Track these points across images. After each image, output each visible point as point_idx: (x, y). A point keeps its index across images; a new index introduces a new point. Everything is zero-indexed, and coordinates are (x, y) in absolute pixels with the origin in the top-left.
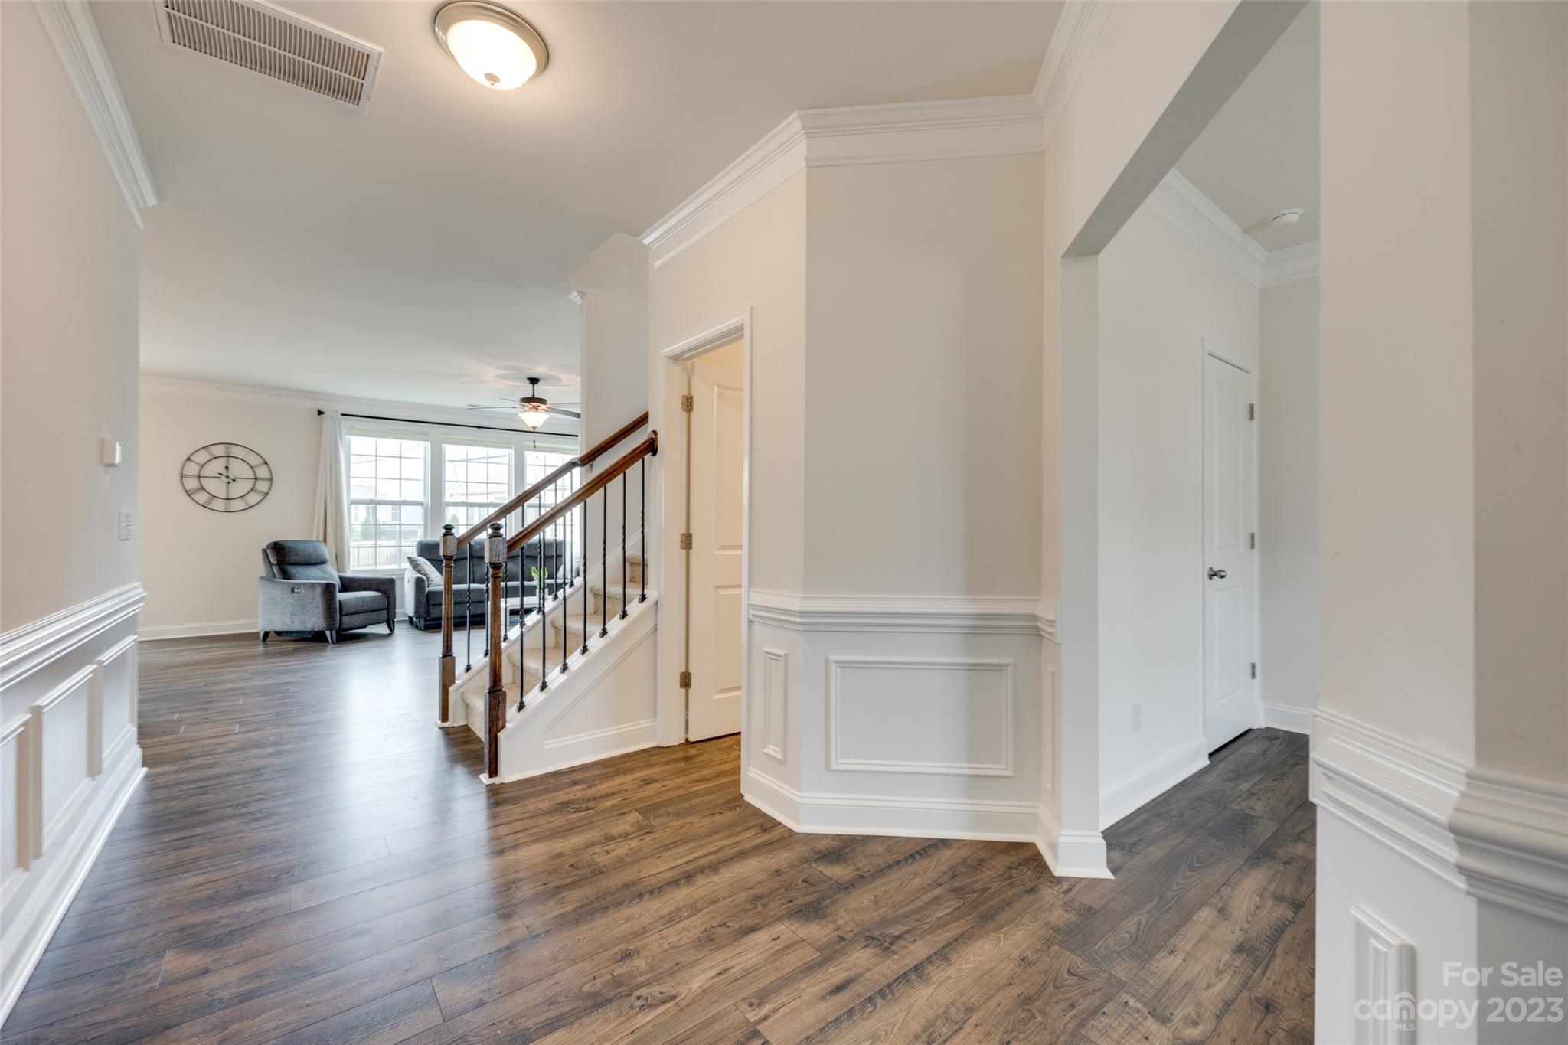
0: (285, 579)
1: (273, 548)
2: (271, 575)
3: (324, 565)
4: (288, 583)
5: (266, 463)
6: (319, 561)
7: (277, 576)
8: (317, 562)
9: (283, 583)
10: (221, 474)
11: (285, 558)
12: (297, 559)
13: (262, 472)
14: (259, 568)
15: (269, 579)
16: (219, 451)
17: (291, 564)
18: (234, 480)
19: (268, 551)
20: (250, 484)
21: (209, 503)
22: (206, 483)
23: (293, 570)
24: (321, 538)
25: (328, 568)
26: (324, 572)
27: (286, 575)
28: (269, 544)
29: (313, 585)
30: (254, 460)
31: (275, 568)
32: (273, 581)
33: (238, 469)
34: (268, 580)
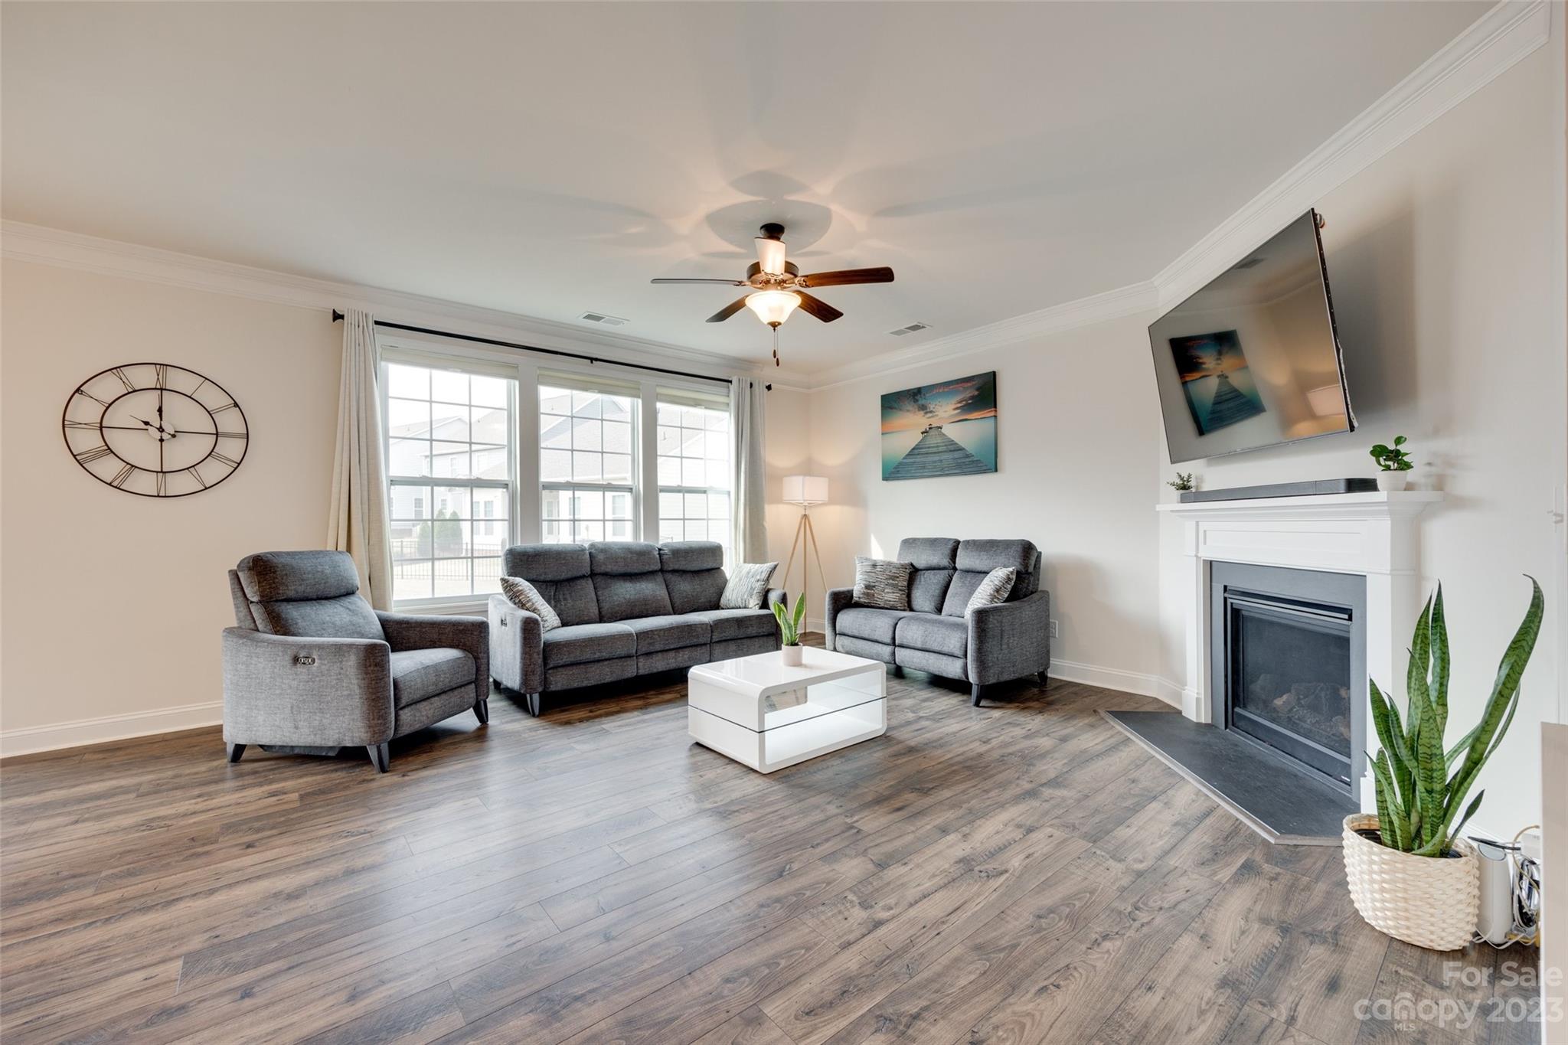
0: (276, 633)
1: (250, 569)
2: (248, 624)
3: (352, 598)
4: (284, 644)
5: (236, 405)
6: (343, 591)
7: (260, 627)
8: (338, 593)
9: (273, 643)
10: (146, 423)
11: (276, 588)
12: (301, 589)
13: (230, 422)
14: (225, 609)
15: (244, 632)
16: (145, 377)
17: (289, 600)
18: (174, 436)
19: (240, 574)
20: (206, 443)
21: (123, 481)
22: (115, 439)
23: (294, 613)
24: (342, 546)
25: (359, 603)
26: (354, 612)
27: (280, 625)
28: (241, 562)
29: (339, 649)
30: (213, 398)
31: (257, 612)
32: (253, 640)
33: (181, 414)
34: (241, 637)
